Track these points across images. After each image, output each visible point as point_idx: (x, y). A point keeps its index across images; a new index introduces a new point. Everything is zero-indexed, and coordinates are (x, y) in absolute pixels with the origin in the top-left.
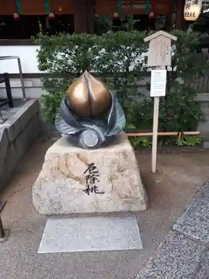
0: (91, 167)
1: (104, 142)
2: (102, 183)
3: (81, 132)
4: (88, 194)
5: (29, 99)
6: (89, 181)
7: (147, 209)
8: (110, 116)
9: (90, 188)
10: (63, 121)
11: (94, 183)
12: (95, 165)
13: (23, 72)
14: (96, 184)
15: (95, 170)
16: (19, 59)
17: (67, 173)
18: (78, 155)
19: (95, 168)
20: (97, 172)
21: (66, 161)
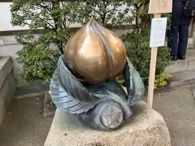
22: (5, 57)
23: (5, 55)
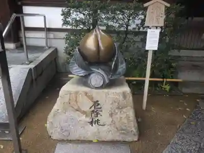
0: (96, 103)
1: (107, 84)
2: (104, 117)
3: (89, 75)
4: (92, 126)
5: (50, 48)
6: (93, 115)
7: (139, 140)
8: (114, 63)
9: (94, 120)
10: (76, 65)
11: (97, 116)
12: (99, 103)
13: (47, 27)
14: (99, 117)
15: (99, 106)
16: (45, 17)
17: (76, 108)
18: (86, 94)
19: (99, 104)
20: (100, 108)
21: (76, 97)
22: (54, 47)
23: (54, 46)
